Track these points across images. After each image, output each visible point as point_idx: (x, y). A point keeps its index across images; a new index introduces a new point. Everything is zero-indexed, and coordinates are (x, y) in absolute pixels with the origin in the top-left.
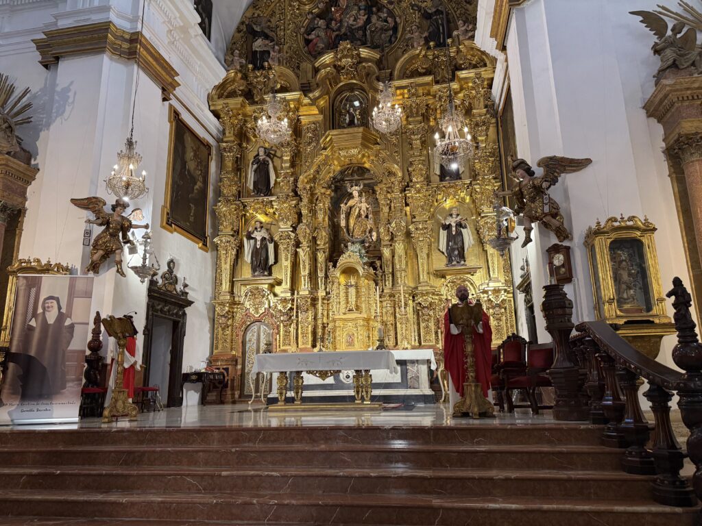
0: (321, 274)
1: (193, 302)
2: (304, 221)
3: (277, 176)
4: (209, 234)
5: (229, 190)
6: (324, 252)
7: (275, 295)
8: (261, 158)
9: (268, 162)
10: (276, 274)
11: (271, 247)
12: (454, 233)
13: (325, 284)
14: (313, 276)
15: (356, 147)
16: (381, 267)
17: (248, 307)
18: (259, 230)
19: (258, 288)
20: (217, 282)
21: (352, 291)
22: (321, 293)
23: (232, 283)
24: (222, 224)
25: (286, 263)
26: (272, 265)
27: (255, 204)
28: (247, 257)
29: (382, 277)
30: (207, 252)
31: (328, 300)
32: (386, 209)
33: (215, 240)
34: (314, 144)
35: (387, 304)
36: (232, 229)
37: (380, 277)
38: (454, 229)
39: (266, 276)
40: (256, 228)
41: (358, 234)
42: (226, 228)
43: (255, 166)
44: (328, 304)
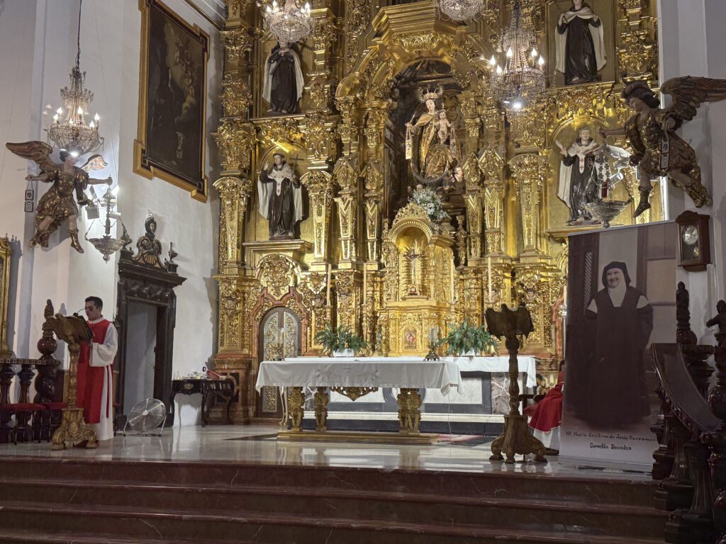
0: (371, 237)
1: (184, 279)
2: (346, 154)
3: (307, 81)
4: (208, 176)
5: (236, 104)
6: (377, 202)
7: (305, 268)
8: (282, 52)
9: (292, 58)
10: (305, 237)
11: (298, 193)
12: (582, 171)
13: (377, 252)
14: (359, 239)
15: (428, 32)
16: (464, 227)
17: (265, 285)
18: (279, 167)
19: (277, 258)
20: (220, 247)
21: (417, 264)
22: (371, 267)
23: (242, 249)
24: (225, 159)
25: (319, 219)
26: (299, 222)
27: (273, 127)
28: (263, 209)
29: (465, 242)
30: (204, 201)
31: (381, 277)
32: (474, 133)
33: (215, 184)
34: (362, 27)
35: (471, 283)
36: (240, 167)
37: (462, 242)
38: (582, 164)
39: (290, 238)
40: (275, 165)
41: (432, 170)
42: (232, 165)
43: (274, 65)
44: (382, 282)
